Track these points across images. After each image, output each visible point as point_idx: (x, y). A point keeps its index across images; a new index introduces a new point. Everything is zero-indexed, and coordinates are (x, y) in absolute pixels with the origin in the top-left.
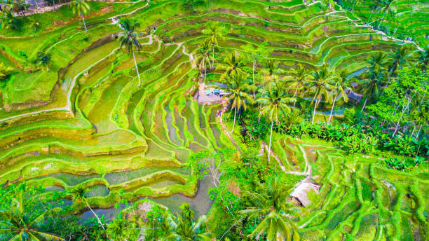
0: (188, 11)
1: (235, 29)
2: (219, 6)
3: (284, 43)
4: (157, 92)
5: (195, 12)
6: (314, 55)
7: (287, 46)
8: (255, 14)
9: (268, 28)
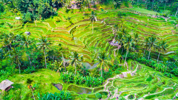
0: (119, 17)
1: (133, 25)
2: (131, 17)
3: (151, 32)
4: (97, 37)
5: (121, 18)
6: (162, 39)
7: (152, 34)
8: (143, 21)
9: (146, 26)
